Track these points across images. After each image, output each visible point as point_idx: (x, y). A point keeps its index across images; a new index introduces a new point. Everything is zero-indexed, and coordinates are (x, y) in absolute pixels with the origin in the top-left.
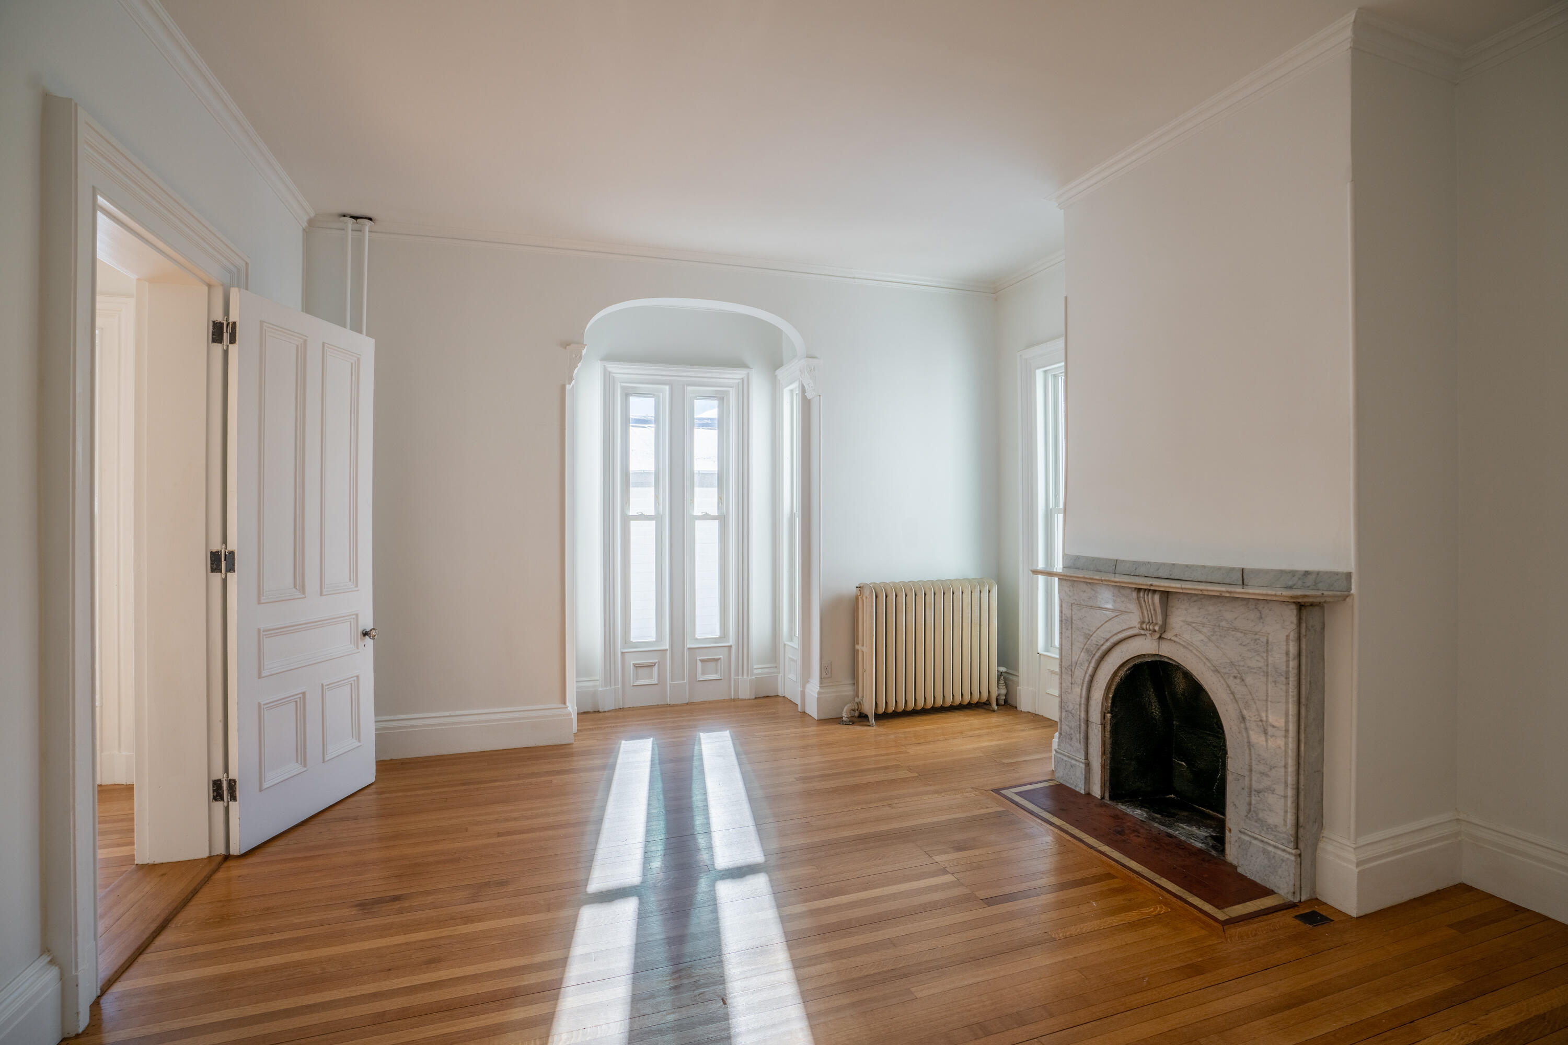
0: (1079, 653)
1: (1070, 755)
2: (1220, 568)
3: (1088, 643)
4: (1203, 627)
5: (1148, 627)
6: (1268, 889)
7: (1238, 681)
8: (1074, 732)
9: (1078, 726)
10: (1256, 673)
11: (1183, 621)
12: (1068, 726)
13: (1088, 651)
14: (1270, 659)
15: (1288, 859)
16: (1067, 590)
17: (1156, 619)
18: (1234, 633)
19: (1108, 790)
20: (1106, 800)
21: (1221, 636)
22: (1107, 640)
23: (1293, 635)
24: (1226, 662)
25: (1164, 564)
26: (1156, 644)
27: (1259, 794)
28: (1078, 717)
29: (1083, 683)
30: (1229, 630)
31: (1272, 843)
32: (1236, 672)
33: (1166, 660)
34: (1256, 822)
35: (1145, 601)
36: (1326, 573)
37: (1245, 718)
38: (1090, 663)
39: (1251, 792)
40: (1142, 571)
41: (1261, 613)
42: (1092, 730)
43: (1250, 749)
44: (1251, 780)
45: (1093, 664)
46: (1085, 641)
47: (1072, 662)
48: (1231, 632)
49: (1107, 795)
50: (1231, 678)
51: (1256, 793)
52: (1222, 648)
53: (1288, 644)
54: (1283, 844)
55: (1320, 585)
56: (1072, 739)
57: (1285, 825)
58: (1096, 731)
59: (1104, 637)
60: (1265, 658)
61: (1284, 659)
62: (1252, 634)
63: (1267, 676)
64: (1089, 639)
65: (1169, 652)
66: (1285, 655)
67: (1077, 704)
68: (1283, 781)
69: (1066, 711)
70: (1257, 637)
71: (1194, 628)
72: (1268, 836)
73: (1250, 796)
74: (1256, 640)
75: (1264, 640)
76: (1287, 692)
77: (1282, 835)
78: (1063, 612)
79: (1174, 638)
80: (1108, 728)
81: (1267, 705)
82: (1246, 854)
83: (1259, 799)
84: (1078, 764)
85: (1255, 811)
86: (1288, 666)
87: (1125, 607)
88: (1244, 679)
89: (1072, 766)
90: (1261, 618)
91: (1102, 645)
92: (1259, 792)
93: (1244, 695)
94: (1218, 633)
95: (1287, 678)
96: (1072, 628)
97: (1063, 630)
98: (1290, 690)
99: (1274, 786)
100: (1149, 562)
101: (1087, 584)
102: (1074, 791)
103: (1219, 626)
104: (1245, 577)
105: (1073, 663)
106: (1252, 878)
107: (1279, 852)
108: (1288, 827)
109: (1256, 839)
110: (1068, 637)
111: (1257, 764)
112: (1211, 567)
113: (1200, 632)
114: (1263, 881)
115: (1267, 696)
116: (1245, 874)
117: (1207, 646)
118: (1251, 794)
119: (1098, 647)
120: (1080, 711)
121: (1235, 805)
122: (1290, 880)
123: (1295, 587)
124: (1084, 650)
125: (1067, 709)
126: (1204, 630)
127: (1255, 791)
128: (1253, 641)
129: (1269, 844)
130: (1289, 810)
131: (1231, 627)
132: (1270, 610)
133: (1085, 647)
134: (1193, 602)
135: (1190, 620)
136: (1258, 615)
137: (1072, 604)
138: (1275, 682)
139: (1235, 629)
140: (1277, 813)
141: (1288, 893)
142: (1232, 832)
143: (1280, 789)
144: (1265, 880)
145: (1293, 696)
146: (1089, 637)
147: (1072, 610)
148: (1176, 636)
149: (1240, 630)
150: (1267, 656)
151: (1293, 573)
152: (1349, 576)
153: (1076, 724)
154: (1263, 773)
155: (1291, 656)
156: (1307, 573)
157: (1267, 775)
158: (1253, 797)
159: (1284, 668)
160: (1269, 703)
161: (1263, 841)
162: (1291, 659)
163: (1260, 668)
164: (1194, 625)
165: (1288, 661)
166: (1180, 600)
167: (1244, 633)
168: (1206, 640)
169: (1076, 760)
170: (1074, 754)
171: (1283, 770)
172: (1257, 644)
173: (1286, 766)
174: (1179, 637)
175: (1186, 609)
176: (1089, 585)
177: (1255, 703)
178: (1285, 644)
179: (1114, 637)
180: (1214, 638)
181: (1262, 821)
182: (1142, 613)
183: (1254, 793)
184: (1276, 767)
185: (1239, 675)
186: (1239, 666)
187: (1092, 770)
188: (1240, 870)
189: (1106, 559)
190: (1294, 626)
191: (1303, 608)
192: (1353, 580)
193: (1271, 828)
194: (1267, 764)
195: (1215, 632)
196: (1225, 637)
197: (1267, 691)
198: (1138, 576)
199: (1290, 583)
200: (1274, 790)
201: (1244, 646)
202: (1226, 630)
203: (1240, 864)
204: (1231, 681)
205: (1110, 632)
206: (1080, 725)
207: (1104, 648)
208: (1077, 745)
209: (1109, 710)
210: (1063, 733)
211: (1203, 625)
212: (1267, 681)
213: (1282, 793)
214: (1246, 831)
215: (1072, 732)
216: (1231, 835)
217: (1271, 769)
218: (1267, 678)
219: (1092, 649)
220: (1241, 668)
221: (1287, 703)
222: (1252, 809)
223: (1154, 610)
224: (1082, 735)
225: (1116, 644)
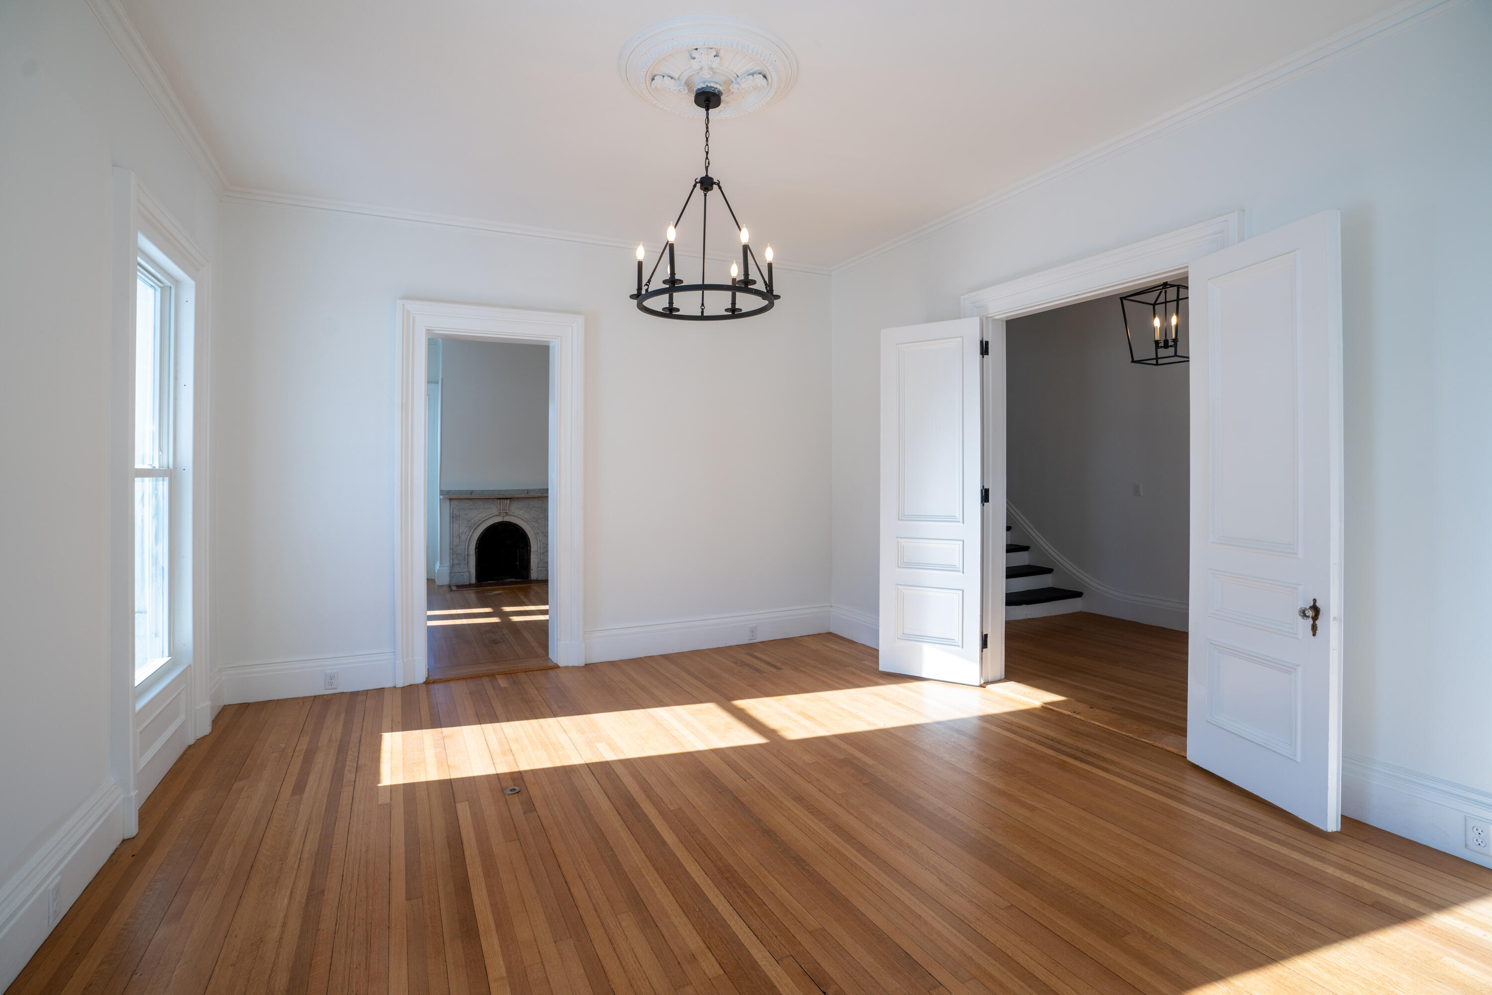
0: (462, 530)
1: (460, 571)
3: (467, 524)
5: (503, 512)
8: (460, 561)
11: (514, 508)
17: (506, 509)
19: (479, 579)
20: (477, 583)
21: (529, 510)
22: (479, 520)
26: (504, 518)
28: (464, 554)
29: (466, 540)
33: (506, 522)
35: (502, 503)
38: (469, 532)
42: (470, 559)
43: (540, 542)
45: (472, 531)
47: (457, 534)
52: (530, 514)
56: (460, 565)
58: (472, 558)
62: (541, 508)
63: (545, 519)
65: (509, 519)
67: (462, 550)
78: (454, 513)
79: (511, 515)
80: (477, 557)
84: (464, 573)
87: (489, 507)
89: (462, 576)
91: (477, 522)
96: (459, 519)
97: (454, 521)
101: (468, 501)
102: (462, 582)
103: (529, 507)
105: (460, 533)
111: (543, 545)
113: (520, 511)
117: (524, 514)
119: (474, 524)
120: (465, 552)
124: (467, 527)
125: (457, 553)
126: (524, 509)
135: (518, 507)
137: (460, 509)
139: (534, 507)
142: (533, 569)
146: (468, 521)
147: (459, 512)
149: (536, 507)
164: (520, 508)
166: (515, 501)
168: (524, 512)
170: (462, 570)
174: (513, 514)
175: (517, 504)
179: (483, 519)
180: (527, 511)
182: (499, 507)
183: (542, 554)
185: (536, 521)
187: (471, 573)
195: (527, 509)
196: (531, 510)
204: (534, 523)
205: (481, 518)
206: (465, 558)
207: (479, 523)
208: (463, 566)
209: (477, 549)
210: (454, 564)
211: (523, 508)
212: (545, 521)
219: (470, 526)
222: (541, 559)
223: (506, 506)
224: (466, 561)
225: (483, 521)
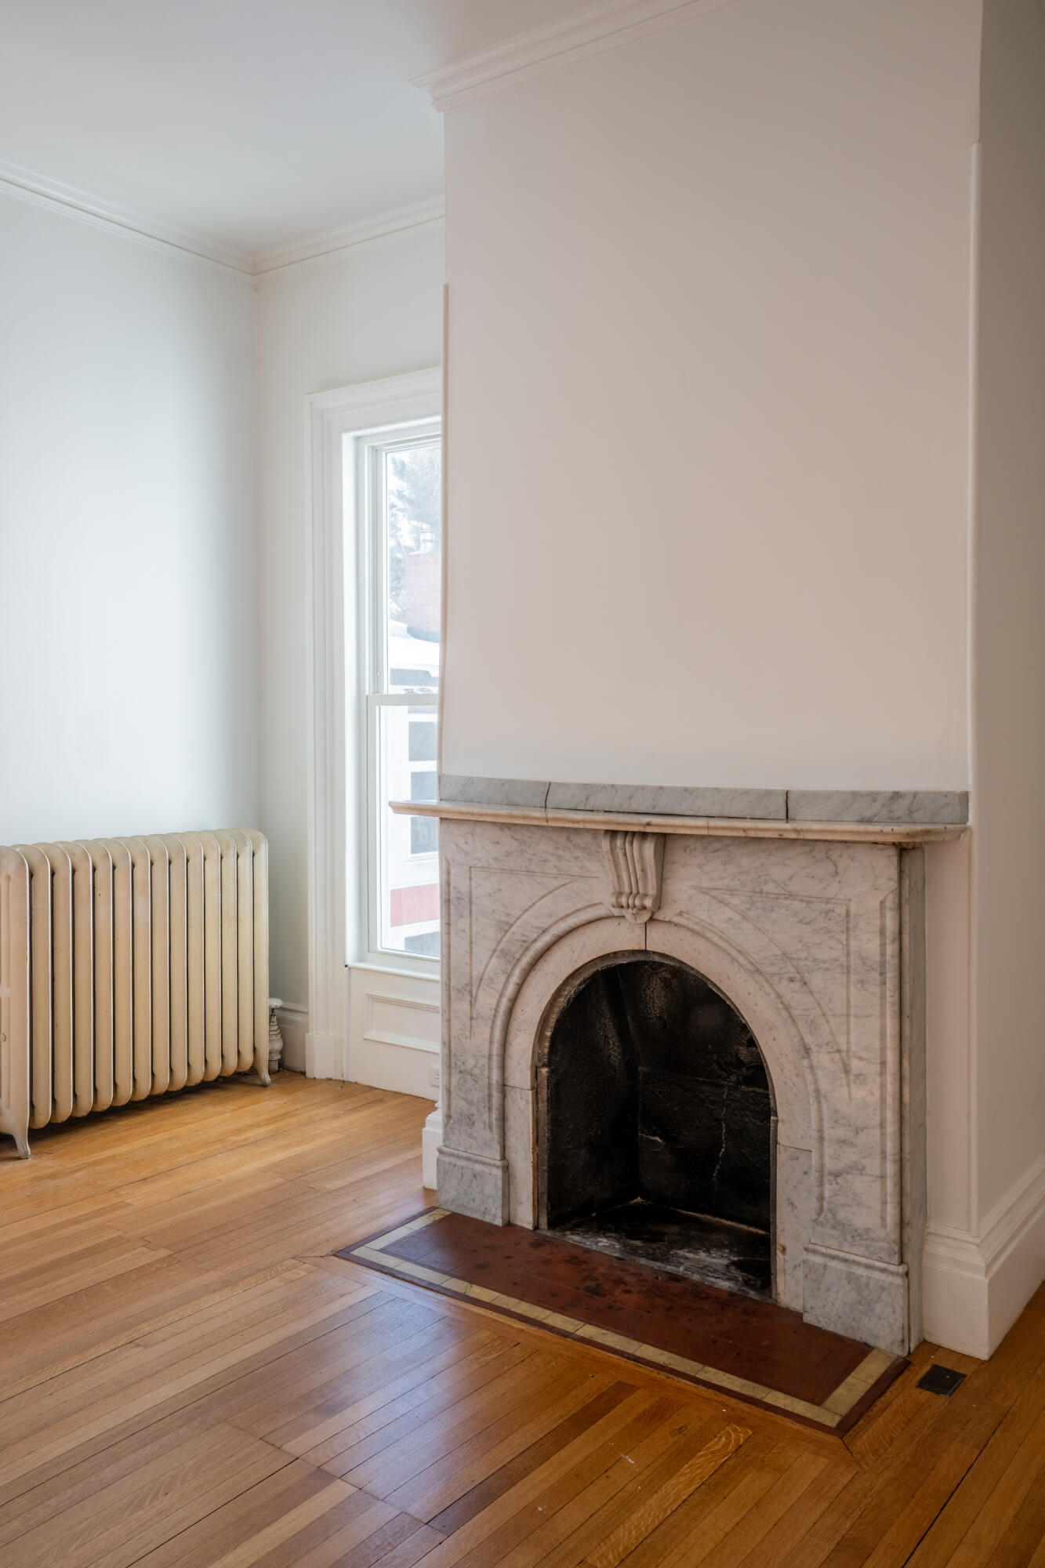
0: (487, 959)
1: (471, 1156)
2: (746, 792)
3: (505, 939)
4: (732, 895)
5: (630, 902)
6: (859, 1342)
7: (797, 985)
8: (478, 1110)
9: (487, 1098)
10: (828, 969)
11: (695, 887)
12: (465, 1099)
13: (504, 954)
14: (853, 944)
15: (891, 1284)
16: (461, 841)
17: (645, 886)
18: (787, 902)
19: (545, 1211)
20: (543, 1230)
21: (764, 909)
22: (544, 931)
23: (891, 902)
24: (775, 955)
25: (643, 788)
26: (640, 932)
27: (837, 1179)
28: (487, 1080)
29: (495, 1016)
30: (777, 898)
31: (863, 1260)
32: (794, 970)
33: (657, 959)
34: (833, 1227)
35: (625, 855)
36: (928, 794)
37: (810, 1049)
38: (509, 976)
39: (822, 1176)
40: (600, 801)
41: (836, 866)
42: (514, 1102)
43: (819, 1103)
44: (822, 1156)
45: (515, 978)
46: (499, 936)
47: (471, 977)
48: (783, 901)
49: (544, 1221)
50: (785, 982)
51: (832, 1178)
52: (767, 931)
53: (883, 916)
54: (880, 1260)
55: (917, 816)
56: (473, 1124)
57: (884, 1225)
58: (522, 1103)
59: (539, 925)
60: (845, 943)
61: (877, 941)
62: (821, 902)
63: (848, 972)
64: (507, 931)
65: (665, 944)
66: (878, 934)
67: (484, 1056)
68: (879, 1150)
69: (461, 1072)
70: (830, 906)
71: (714, 898)
72: (854, 1250)
73: (821, 1184)
74: (827, 912)
75: (842, 910)
76: (883, 997)
77: (879, 1245)
78: (453, 884)
79: (676, 919)
80: (544, 1093)
81: (848, 1023)
82: (819, 1289)
83: (837, 1187)
84: (487, 1170)
85: (830, 1210)
86: (883, 954)
87: (581, 868)
88: (807, 981)
89: (475, 1177)
90: (837, 873)
91: (535, 941)
92: (837, 1175)
93: (807, 1010)
94: (760, 905)
95: (882, 974)
96: (471, 912)
97: (452, 917)
98: (888, 993)
99: (864, 1162)
100: (613, 786)
101: (502, 829)
102: (482, 1223)
103: (761, 892)
104: (790, 805)
105: (474, 978)
106: (831, 1328)
107: (876, 1275)
108: (888, 1229)
109: (834, 1258)
110: (464, 931)
111: (833, 1128)
112: (731, 791)
113: (727, 905)
114: (849, 1331)
115: (848, 1007)
116: (817, 1324)
117: (739, 928)
118: (822, 1181)
119: (526, 944)
120: (490, 1069)
121: (792, 1204)
122: (896, 1320)
123: (876, 819)
124: (497, 953)
125: (462, 1069)
126: (734, 901)
127: (831, 1174)
128: (823, 915)
129: (858, 1264)
130: (889, 1200)
131: (783, 892)
132: (852, 860)
133: (500, 948)
134: (713, 852)
135: (706, 884)
136: (832, 868)
137: (470, 868)
138: (862, 982)
139: (791, 896)
140: (869, 1207)
141: (892, 1343)
142: (788, 1251)
143: (873, 1165)
144: (853, 1327)
145: (893, 1004)
146: (507, 928)
147: (470, 879)
148: (681, 914)
149: (800, 898)
150: (847, 939)
151: (873, 796)
152: (964, 797)
153: (481, 1094)
154: (844, 1142)
155: (889, 934)
156: (896, 796)
157: (851, 1144)
158: (827, 1186)
159: (877, 957)
160: (852, 1019)
161: (846, 1261)
162: (888, 941)
163: (836, 960)
164: (714, 893)
165: (883, 945)
166: (688, 850)
167: (808, 902)
168: (738, 918)
169: (484, 1164)
170: (479, 1153)
171: (877, 1132)
172: (830, 919)
173: (882, 1125)
174: (685, 915)
175: (700, 866)
176: (506, 830)
177: (828, 1022)
178: (878, 915)
179: (558, 925)
180: (752, 914)
181: (843, 1225)
182: (619, 877)
183: (828, 1177)
184: (865, 1128)
185: (798, 976)
186: (799, 959)
187: (515, 1177)
188: (808, 1318)
189: (529, 782)
190: (893, 885)
191: (905, 853)
192: (971, 805)
193: (860, 1235)
194: (850, 1126)
195: (753, 903)
196: (772, 910)
197: (848, 998)
198: (592, 811)
199: (868, 814)
200: (864, 1168)
201: (806, 924)
202: (774, 899)
203: (808, 1307)
204: (784, 987)
205: (550, 916)
206: (490, 1095)
207: (539, 945)
208: (487, 1134)
209: (546, 1060)
210: (453, 1115)
211: (732, 892)
212: (848, 982)
213: (878, 1172)
214: (817, 1248)
215: (474, 1110)
216: (786, 1257)
217: (857, 1133)
218: (848, 977)
219: (513, 949)
220: (802, 963)
221: (883, 1015)
222: (826, 1206)
223: (643, 870)
224: (495, 1114)
225: (560, 938)
